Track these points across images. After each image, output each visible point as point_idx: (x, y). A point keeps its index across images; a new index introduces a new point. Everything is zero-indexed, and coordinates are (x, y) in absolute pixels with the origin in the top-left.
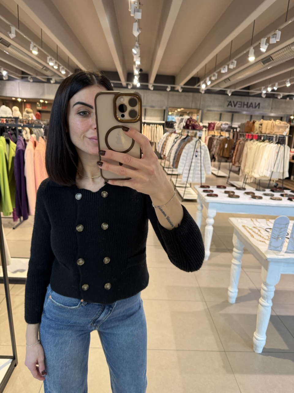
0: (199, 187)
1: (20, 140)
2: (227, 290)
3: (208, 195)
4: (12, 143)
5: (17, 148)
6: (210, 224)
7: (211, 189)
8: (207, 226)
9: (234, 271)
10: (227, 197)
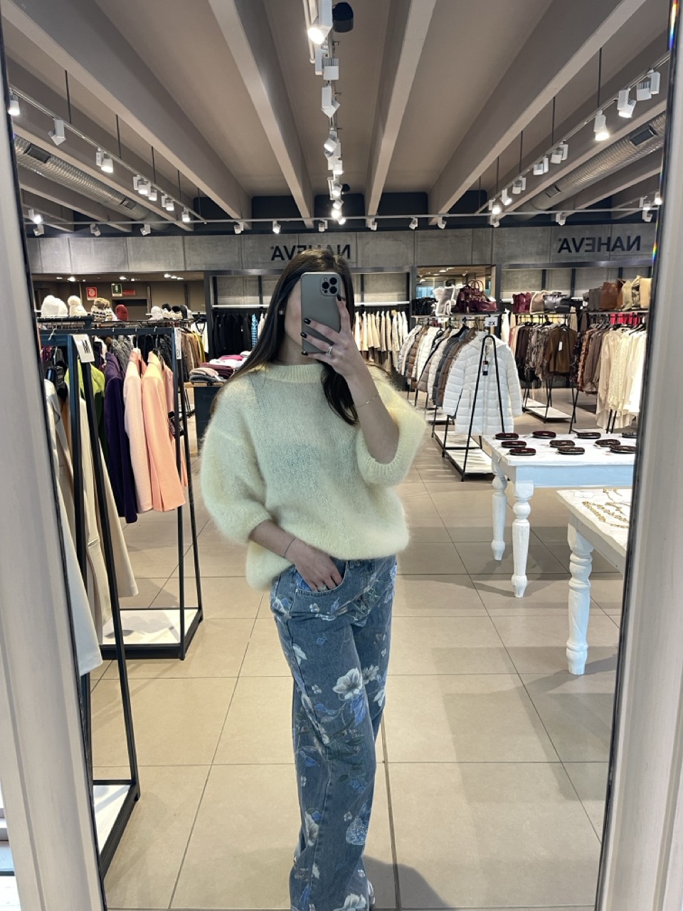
3: (512, 453)
6: (522, 516)
7: (521, 439)
8: (516, 520)
9: (576, 604)
10: (556, 453)
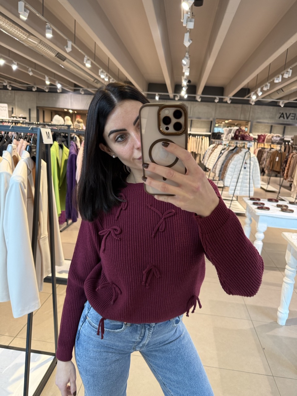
0: (248, 200)
1: (73, 145)
2: (276, 310)
3: (258, 208)
4: (65, 148)
5: (70, 153)
6: (259, 239)
7: (261, 201)
8: (256, 241)
9: (286, 290)
10: (280, 211)
